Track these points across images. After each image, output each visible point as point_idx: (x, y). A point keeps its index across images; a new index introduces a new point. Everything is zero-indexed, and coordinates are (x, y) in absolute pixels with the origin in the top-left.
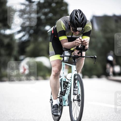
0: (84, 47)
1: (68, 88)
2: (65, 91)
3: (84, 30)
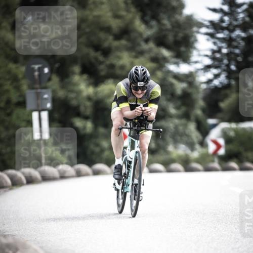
0: (147, 117)
1: (131, 170)
2: (128, 172)
3: (151, 96)
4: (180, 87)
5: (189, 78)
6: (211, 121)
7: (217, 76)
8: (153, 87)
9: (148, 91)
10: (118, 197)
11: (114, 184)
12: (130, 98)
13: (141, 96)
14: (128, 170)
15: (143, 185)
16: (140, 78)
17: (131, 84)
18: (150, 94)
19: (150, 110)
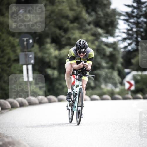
1: (76, 98)
2: (75, 100)
3: (89, 57)
4: (108, 50)
5: (114, 45)
6: (127, 70)
7: (130, 44)
8: (90, 51)
9: (87, 54)
10: (69, 114)
11: (67, 106)
12: (77, 58)
13: (83, 57)
14: (75, 98)
15: (84, 107)
16: (82, 46)
17: (77, 50)
18: (88, 56)
19: (88, 64)
